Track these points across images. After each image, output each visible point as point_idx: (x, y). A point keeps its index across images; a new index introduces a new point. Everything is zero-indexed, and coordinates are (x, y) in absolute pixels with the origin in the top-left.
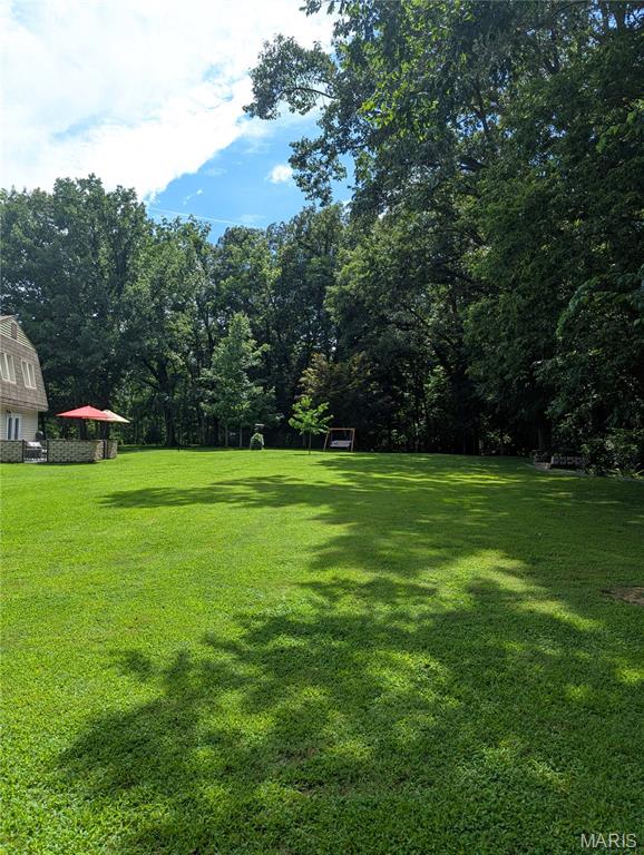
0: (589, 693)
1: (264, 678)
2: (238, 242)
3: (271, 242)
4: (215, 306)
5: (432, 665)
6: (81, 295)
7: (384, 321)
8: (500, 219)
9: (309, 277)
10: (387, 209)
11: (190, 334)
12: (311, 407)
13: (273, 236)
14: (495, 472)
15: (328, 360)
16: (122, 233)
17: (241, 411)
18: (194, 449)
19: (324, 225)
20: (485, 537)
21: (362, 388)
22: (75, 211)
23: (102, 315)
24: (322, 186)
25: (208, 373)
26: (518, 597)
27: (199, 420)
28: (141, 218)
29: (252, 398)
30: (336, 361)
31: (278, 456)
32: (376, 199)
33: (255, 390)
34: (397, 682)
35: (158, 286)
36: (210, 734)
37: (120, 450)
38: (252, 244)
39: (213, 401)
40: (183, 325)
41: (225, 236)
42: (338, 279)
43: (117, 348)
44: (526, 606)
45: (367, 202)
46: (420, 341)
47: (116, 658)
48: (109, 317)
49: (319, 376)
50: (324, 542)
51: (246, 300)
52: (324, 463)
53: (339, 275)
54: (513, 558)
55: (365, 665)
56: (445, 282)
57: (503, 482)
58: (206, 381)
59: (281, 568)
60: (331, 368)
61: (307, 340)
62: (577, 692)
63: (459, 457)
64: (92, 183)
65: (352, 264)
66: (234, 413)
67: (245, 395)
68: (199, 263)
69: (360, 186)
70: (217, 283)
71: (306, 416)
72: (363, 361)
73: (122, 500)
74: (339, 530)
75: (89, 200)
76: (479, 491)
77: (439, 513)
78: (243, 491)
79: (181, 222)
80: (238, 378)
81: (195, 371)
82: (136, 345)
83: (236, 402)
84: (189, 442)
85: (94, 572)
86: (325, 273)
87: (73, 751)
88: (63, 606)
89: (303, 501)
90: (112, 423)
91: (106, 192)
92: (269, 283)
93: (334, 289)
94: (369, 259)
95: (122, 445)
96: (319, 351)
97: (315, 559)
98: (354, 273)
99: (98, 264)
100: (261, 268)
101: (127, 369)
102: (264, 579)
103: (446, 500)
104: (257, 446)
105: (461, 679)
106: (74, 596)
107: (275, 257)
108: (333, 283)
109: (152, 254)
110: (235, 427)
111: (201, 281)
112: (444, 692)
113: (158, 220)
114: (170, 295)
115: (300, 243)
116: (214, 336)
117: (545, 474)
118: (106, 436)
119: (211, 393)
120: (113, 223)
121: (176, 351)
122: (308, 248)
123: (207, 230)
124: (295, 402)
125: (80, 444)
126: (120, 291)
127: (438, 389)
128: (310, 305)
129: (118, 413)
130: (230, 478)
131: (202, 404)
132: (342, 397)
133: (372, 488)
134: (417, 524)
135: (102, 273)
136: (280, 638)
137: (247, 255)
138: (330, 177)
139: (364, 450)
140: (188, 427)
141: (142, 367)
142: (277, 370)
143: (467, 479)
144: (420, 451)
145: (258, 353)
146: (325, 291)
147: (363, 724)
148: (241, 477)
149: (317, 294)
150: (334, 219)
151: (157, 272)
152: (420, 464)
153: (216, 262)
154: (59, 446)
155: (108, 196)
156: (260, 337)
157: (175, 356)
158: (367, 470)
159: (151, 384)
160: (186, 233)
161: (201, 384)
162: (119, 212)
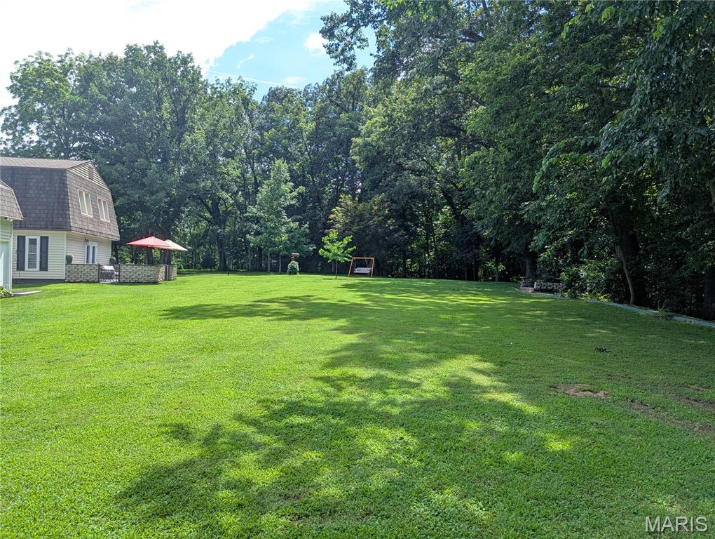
0: (520, 458)
1: (275, 445)
2: (280, 100)
3: (307, 100)
4: (260, 155)
5: (405, 438)
6: (147, 143)
7: (400, 168)
8: (490, 85)
9: (339, 130)
10: (403, 74)
11: (239, 177)
12: (337, 240)
13: (309, 96)
14: (486, 294)
15: (353, 199)
16: (182, 91)
17: (280, 243)
18: (242, 273)
19: (351, 86)
20: (467, 345)
21: (380, 224)
22: (142, 72)
23: (164, 160)
24: (348, 54)
25: (253, 210)
26: (484, 390)
27: (247, 249)
28: (198, 79)
29: (290, 231)
30: (360, 201)
31: (309, 279)
32: (394, 64)
33: (292, 225)
34: (377, 449)
35: (211, 137)
36: (228, 483)
37: (179, 274)
38: (291, 102)
39: (258, 233)
40: (232, 170)
41: (269, 95)
42: (363, 132)
43: (177, 188)
44: (488, 396)
45: (387, 67)
46: (430, 185)
47: (164, 429)
48: (171, 163)
49: (345, 214)
50: (336, 348)
51: (285, 148)
52: (347, 286)
53: (363, 129)
54: (486, 361)
55: (354, 437)
56: (451, 135)
57: (493, 302)
58: (252, 217)
59: (300, 367)
60: (355, 207)
61: (336, 183)
62: (512, 457)
63: (460, 282)
64: (156, 49)
65: (375, 119)
66: (275, 244)
67: (283, 229)
68: (247, 118)
69: (380, 54)
70: (262, 135)
71: (334, 247)
72: (382, 201)
73: (178, 313)
74: (352, 339)
75: (154, 63)
76: (470, 310)
77: (433, 326)
78: (277, 308)
79: (232, 82)
80: (278, 215)
81: (243, 208)
82: (193, 186)
83: (276, 235)
84: (238, 268)
85: (151, 368)
86: (352, 126)
87: (126, 493)
88: (125, 393)
89: (324, 316)
90: (174, 251)
91: (168, 57)
92: (305, 134)
93: (359, 140)
94: (388, 115)
95: (183, 270)
96: (346, 193)
97: (328, 360)
98: (376, 127)
99: (162, 117)
100: (298, 121)
101: (186, 205)
102: (285, 375)
103: (442, 316)
104: (293, 272)
105: (426, 448)
106: (134, 385)
107: (310, 113)
108: (358, 136)
109: (207, 109)
110: (275, 255)
111: (247, 133)
112: (411, 455)
113: (212, 81)
114: (222, 144)
115: (331, 101)
116: (259, 178)
117: (529, 297)
118: (169, 262)
119: (255, 227)
120: (174, 82)
121: (227, 191)
122: (338, 105)
123: (254, 89)
124: (325, 235)
125: (146, 268)
126: (179, 140)
127: (445, 225)
128: (339, 154)
129: (179, 243)
130: (268, 297)
131: (248, 236)
132: (365, 231)
133: (383, 306)
134: (414, 334)
135: (165, 125)
136: (291, 418)
137: (287, 110)
138: (355, 46)
139: (383, 276)
140: (236, 255)
141: (199, 204)
142: (311, 208)
143: (462, 300)
144: (429, 277)
145: (295, 193)
146: (351, 142)
147: (345, 477)
148: (278, 296)
149: (344, 144)
150: (360, 81)
151: (211, 125)
152: (427, 287)
153: (261, 117)
154: (128, 269)
155: (170, 59)
156: (297, 180)
157: (225, 195)
158: (381, 292)
159: (206, 219)
160: (236, 92)
161: (247, 219)
162: (179, 74)
